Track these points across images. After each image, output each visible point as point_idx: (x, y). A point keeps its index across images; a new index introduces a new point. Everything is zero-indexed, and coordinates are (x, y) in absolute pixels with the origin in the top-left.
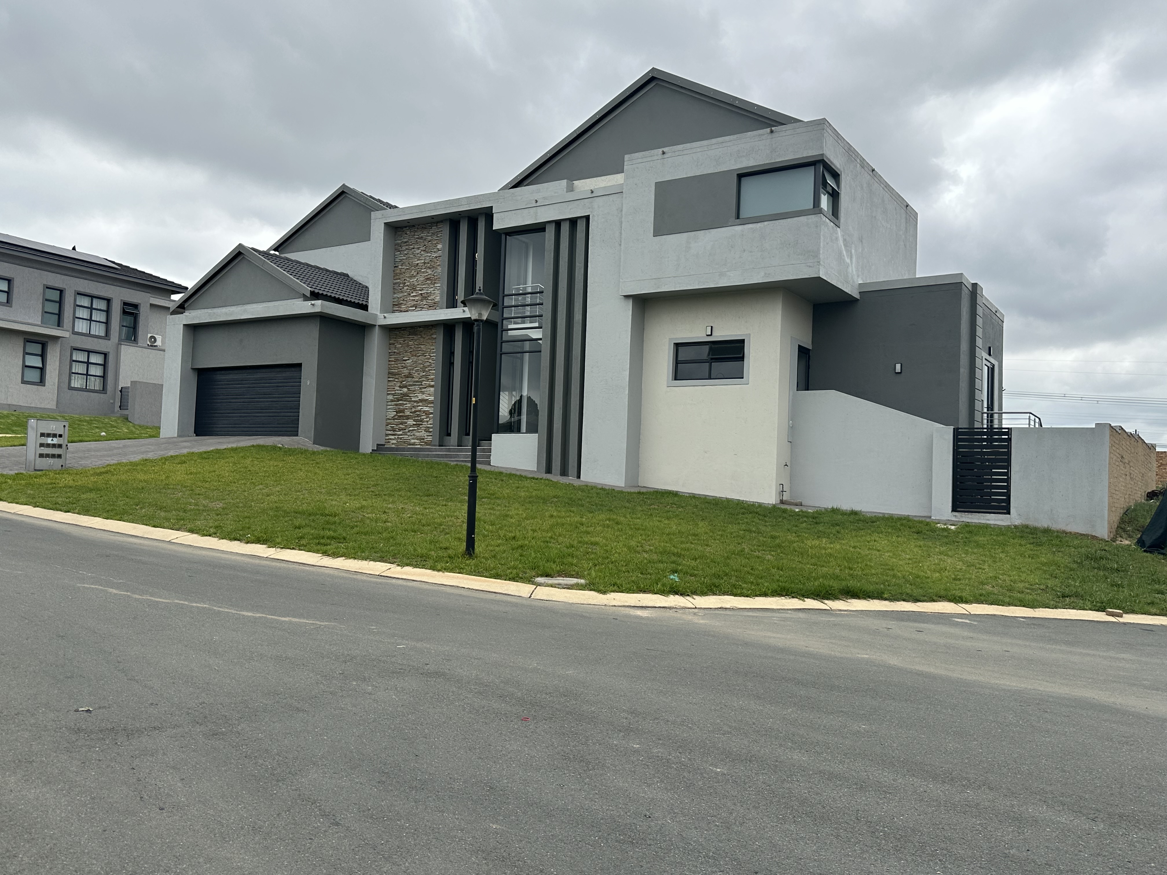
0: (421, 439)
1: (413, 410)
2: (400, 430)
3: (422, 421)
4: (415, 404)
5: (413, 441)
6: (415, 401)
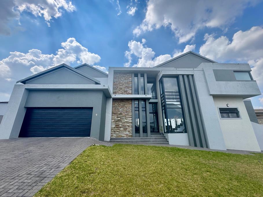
0: (127, 135)
1: (123, 125)
2: (117, 132)
3: (127, 128)
4: (124, 123)
5: (123, 135)
6: (123, 122)
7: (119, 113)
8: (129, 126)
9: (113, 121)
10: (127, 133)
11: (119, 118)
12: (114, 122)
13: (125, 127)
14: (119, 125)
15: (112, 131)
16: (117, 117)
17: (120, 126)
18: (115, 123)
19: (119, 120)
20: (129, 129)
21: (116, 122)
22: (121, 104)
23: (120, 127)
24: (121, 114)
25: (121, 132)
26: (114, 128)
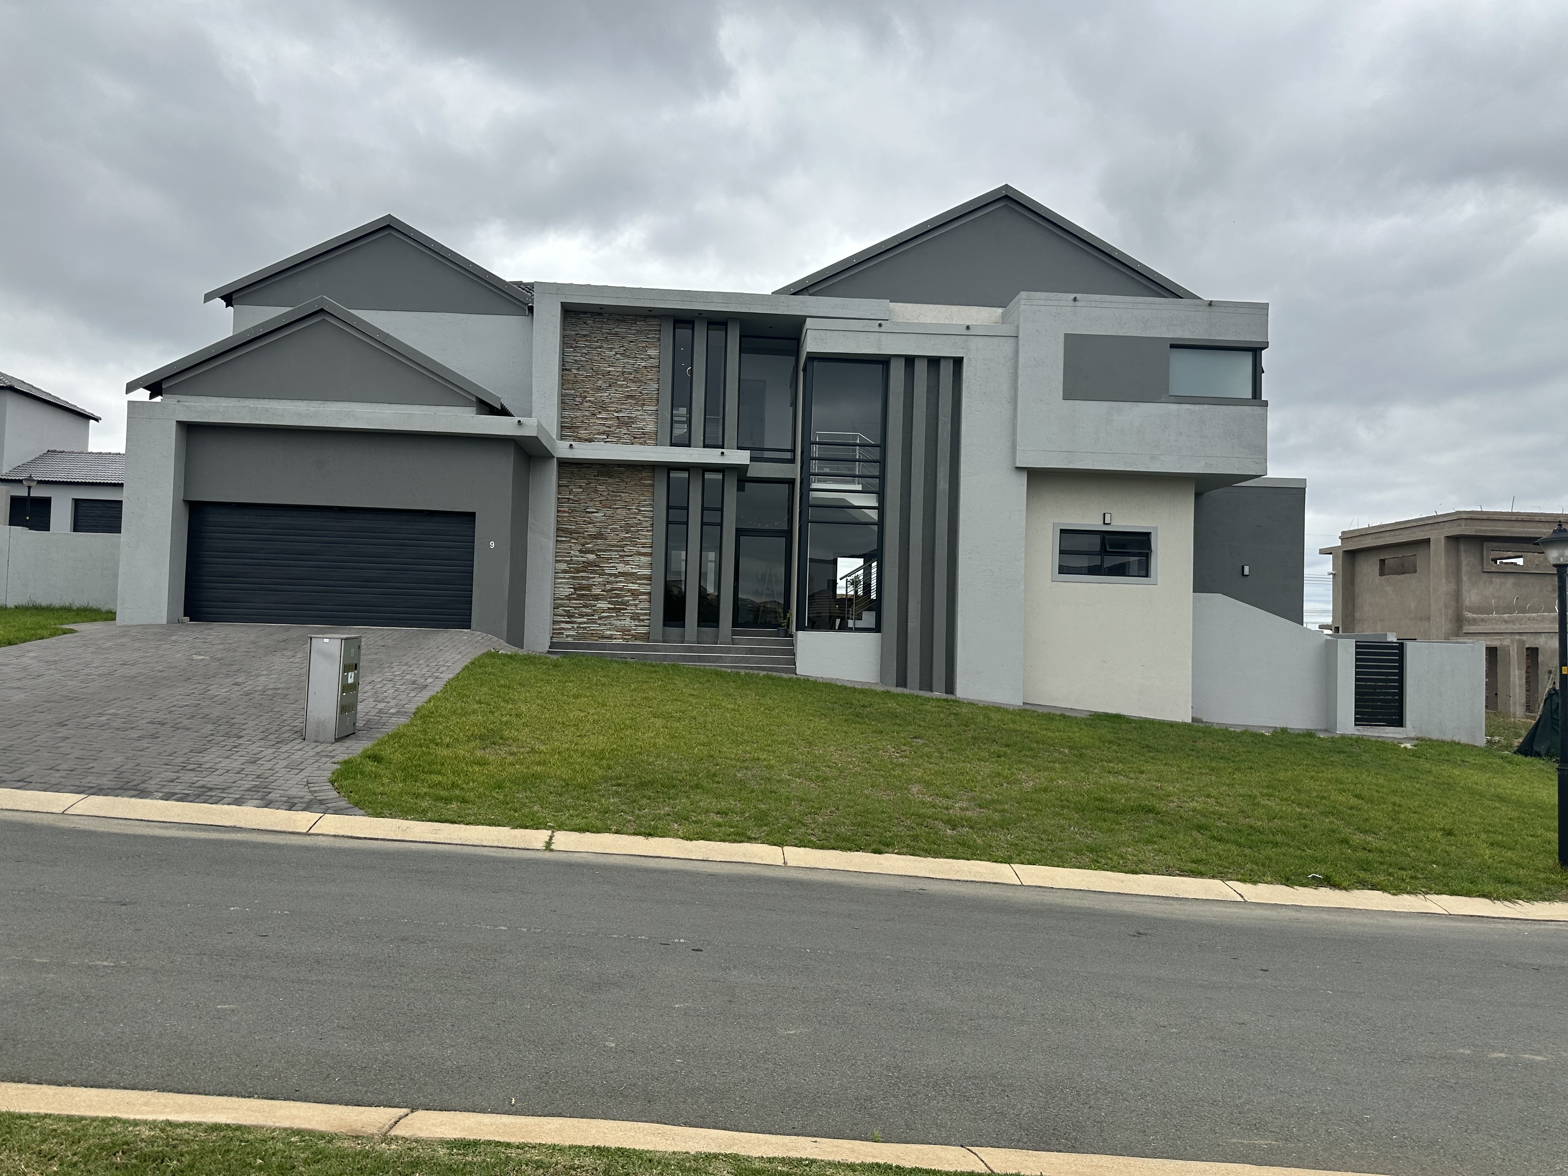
0: (624, 631)
1: (608, 587)
2: (582, 616)
3: (625, 603)
4: (612, 579)
5: (609, 633)
6: (611, 575)
7: (592, 530)
8: (635, 594)
9: (564, 566)
10: (627, 622)
11: (592, 557)
12: (565, 572)
13: (617, 596)
14: (588, 588)
15: (560, 611)
16: (581, 551)
17: (597, 591)
18: (573, 578)
19: (590, 563)
20: (636, 605)
21: (578, 572)
22: (601, 488)
23: (597, 598)
24: (599, 536)
25: (600, 618)
26: (568, 597)
